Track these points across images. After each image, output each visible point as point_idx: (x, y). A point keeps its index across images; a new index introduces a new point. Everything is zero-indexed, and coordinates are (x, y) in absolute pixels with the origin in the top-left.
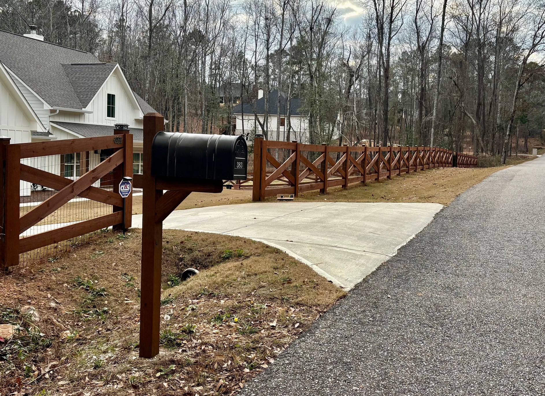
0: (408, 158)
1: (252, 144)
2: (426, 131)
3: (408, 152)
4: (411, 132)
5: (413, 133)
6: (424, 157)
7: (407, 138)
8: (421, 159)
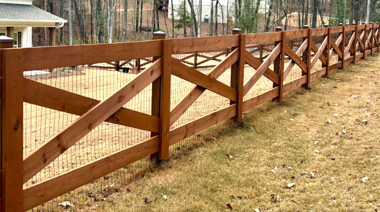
0: (341, 44)
1: (181, 19)
2: (357, 4)
3: (341, 35)
4: (343, 5)
5: (345, 5)
6: (365, 38)
7: (338, 11)
8: (361, 43)
